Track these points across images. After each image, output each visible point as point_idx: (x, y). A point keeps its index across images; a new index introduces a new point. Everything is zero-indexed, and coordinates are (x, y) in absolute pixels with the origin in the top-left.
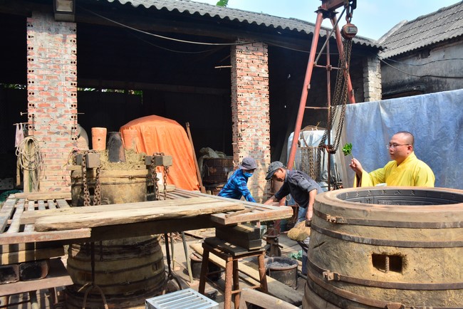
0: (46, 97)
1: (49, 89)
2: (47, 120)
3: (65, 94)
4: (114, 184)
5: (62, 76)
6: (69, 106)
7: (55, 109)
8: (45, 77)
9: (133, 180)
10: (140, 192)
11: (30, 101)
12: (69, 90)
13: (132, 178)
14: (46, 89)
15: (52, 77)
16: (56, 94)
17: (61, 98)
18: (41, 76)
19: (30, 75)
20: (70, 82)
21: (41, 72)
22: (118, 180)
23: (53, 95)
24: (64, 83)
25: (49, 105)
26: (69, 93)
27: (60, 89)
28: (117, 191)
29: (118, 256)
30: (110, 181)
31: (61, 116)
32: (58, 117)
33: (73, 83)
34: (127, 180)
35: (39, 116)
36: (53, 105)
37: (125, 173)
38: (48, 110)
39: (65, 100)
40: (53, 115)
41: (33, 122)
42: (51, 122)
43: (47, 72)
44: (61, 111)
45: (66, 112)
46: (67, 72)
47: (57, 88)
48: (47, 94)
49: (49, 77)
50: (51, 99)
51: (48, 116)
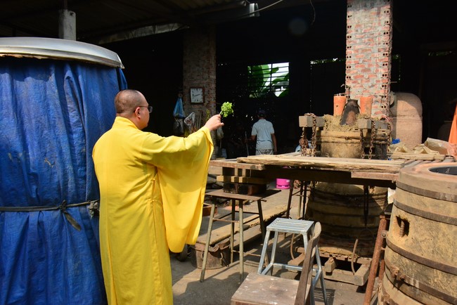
0: (360, 69)
1: (364, 61)
2: (361, 90)
3: (377, 65)
4: (333, 142)
5: (375, 48)
6: (380, 76)
7: (368, 80)
8: (360, 51)
9: (350, 141)
10: (355, 151)
11: (348, 74)
12: (380, 60)
13: (348, 138)
14: (361, 62)
15: (366, 50)
16: (370, 65)
17: (373, 69)
18: (357, 51)
19: (348, 51)
20: (383, 52)
21: (357, 47)
22: (337, 140)
23: (366, 66)
24: (376, 54)
25: (363, 76)
26: (381, 64)
27: (373, 60)
28: (335, 148)
29: (331, 202)
30: (331, 139)
31: (373, 86)
32: (370, 87)
33: (385, 53)
34: (343, 140)
35: (354, 87)
36: (366, 76)
37: (342, 134)
38: (362, 81)
39: (377, 71)
40: (366, 85)
41: (349, 92)
42: (364, 91)
43: (363, 46)
44: (373, 81)
45: (378, 81)
46: (379, 44)
47: (370, 60)
48: (362, 66)
49: (363, 51)
50: (364, 71)
51: (362, 86)
